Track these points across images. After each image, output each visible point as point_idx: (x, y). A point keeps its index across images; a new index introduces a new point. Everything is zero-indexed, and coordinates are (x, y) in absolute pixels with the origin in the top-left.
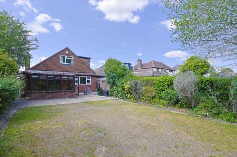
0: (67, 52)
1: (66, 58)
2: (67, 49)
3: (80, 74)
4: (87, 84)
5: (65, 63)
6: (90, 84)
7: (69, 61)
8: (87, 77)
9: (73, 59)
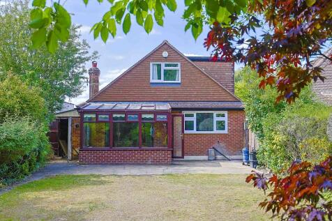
0: (165, 54)
1: (163, 68)
2: (165, 46)
3: (197, 105)
4: (215, 131)
5: (162, 81)
6: (226, 131)
7: (170, 75)
8: (215, 113)
9: (179, 68)
